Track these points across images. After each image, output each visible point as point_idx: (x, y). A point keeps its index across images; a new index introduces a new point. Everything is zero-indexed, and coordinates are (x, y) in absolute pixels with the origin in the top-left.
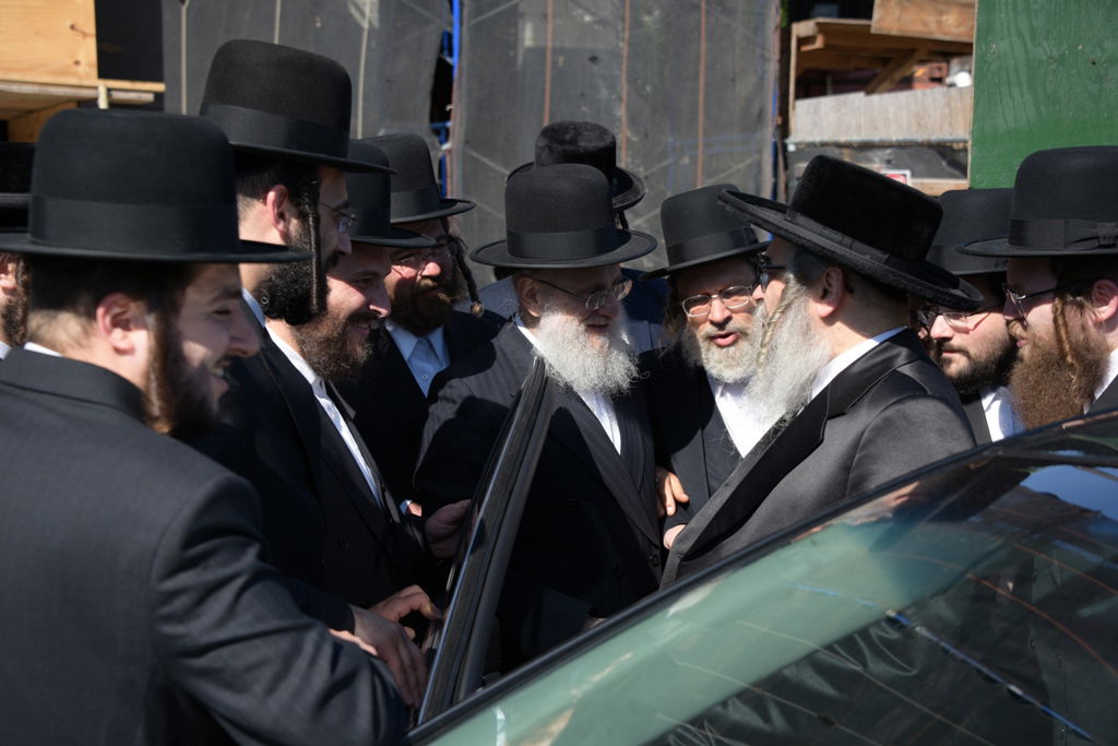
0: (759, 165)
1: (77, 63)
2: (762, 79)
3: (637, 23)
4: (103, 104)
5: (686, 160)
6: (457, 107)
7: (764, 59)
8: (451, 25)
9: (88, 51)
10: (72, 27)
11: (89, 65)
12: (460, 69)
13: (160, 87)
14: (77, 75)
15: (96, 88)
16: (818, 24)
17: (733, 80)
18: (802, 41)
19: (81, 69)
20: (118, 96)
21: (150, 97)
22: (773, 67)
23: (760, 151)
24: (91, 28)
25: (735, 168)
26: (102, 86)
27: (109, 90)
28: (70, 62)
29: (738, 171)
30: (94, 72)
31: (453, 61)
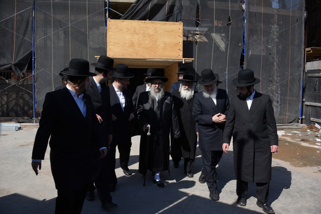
0: (300, 74)
1: (179, 55)
2: (301, 58)
3: (277, 48)
4: (183, 63)
5: (287, 73)
6: (245, 63)
7: (301, 54)
8: (244, 47)
9: (181, 53)
10: (179, 49)
11: (181, 56)
12: (246, 56)
13: (193, 59)
14: (179, 57)
15: (182, 59)
16: (311, 48)
17: (296, 58)
18: (307, 52)
19: (180, 56)
20: (186, 61)
21: (191, 61)
22: (303, 56)
23: (300, 72)
24: (182, 49)
25: (296, 74)
26: (184, 59)
27: (185, 60)
28: (178, 55)
29: (296, 75)
30: (182, 57)
31: (245, 54)
